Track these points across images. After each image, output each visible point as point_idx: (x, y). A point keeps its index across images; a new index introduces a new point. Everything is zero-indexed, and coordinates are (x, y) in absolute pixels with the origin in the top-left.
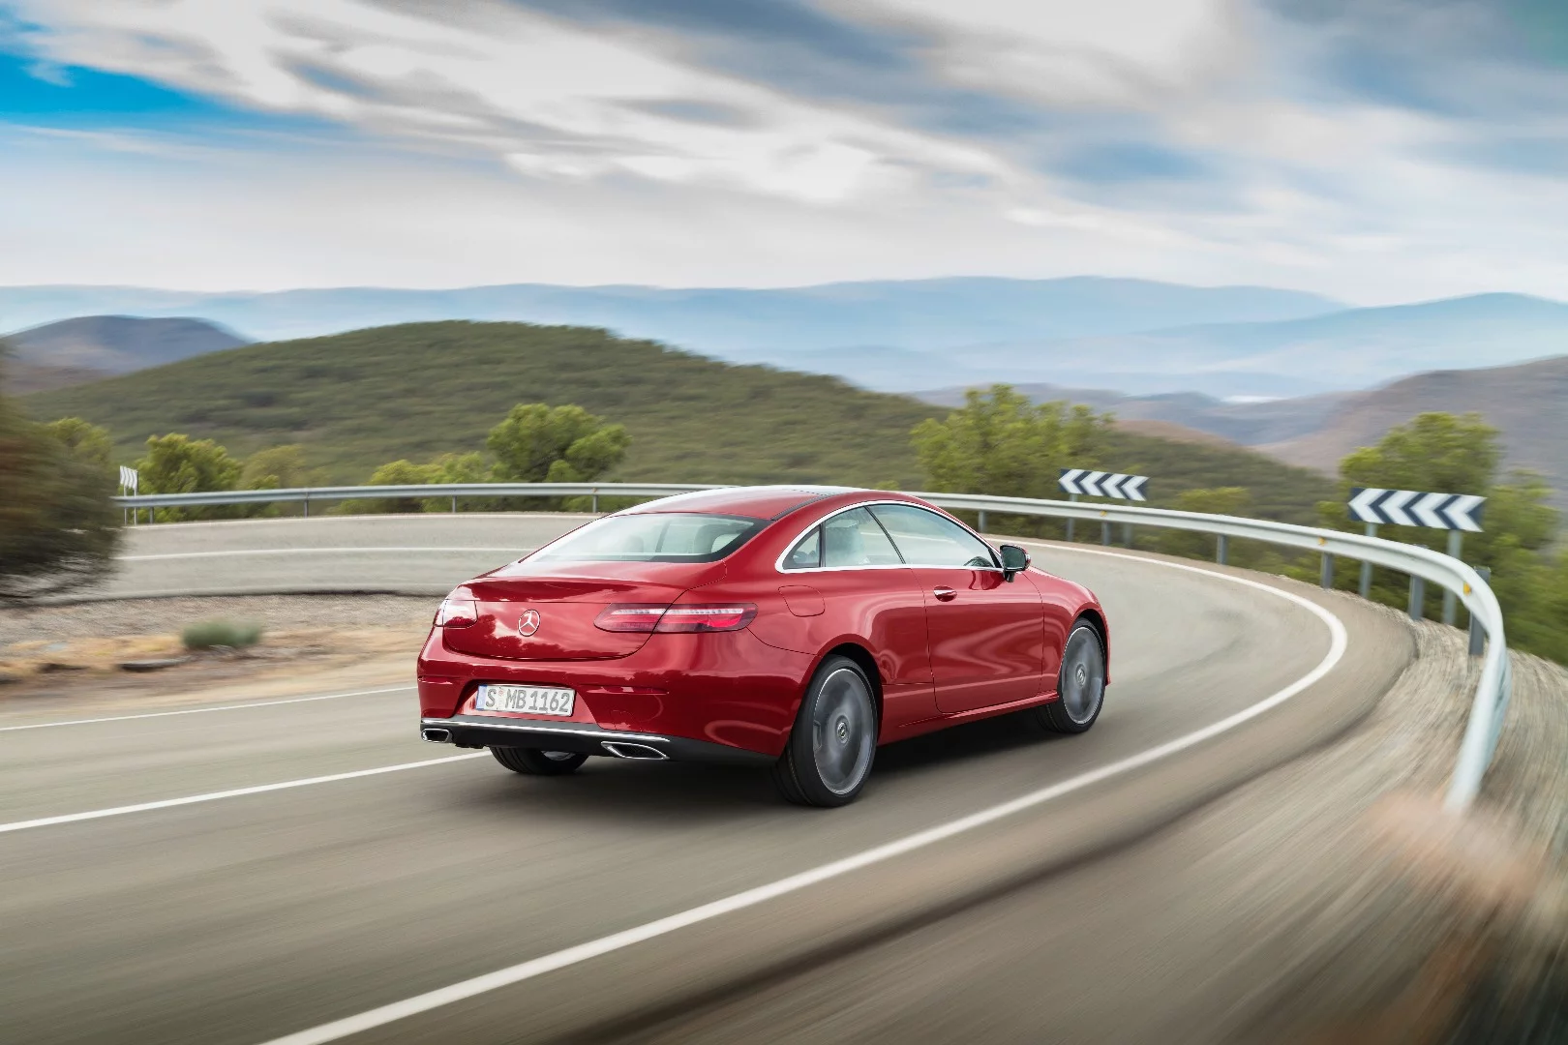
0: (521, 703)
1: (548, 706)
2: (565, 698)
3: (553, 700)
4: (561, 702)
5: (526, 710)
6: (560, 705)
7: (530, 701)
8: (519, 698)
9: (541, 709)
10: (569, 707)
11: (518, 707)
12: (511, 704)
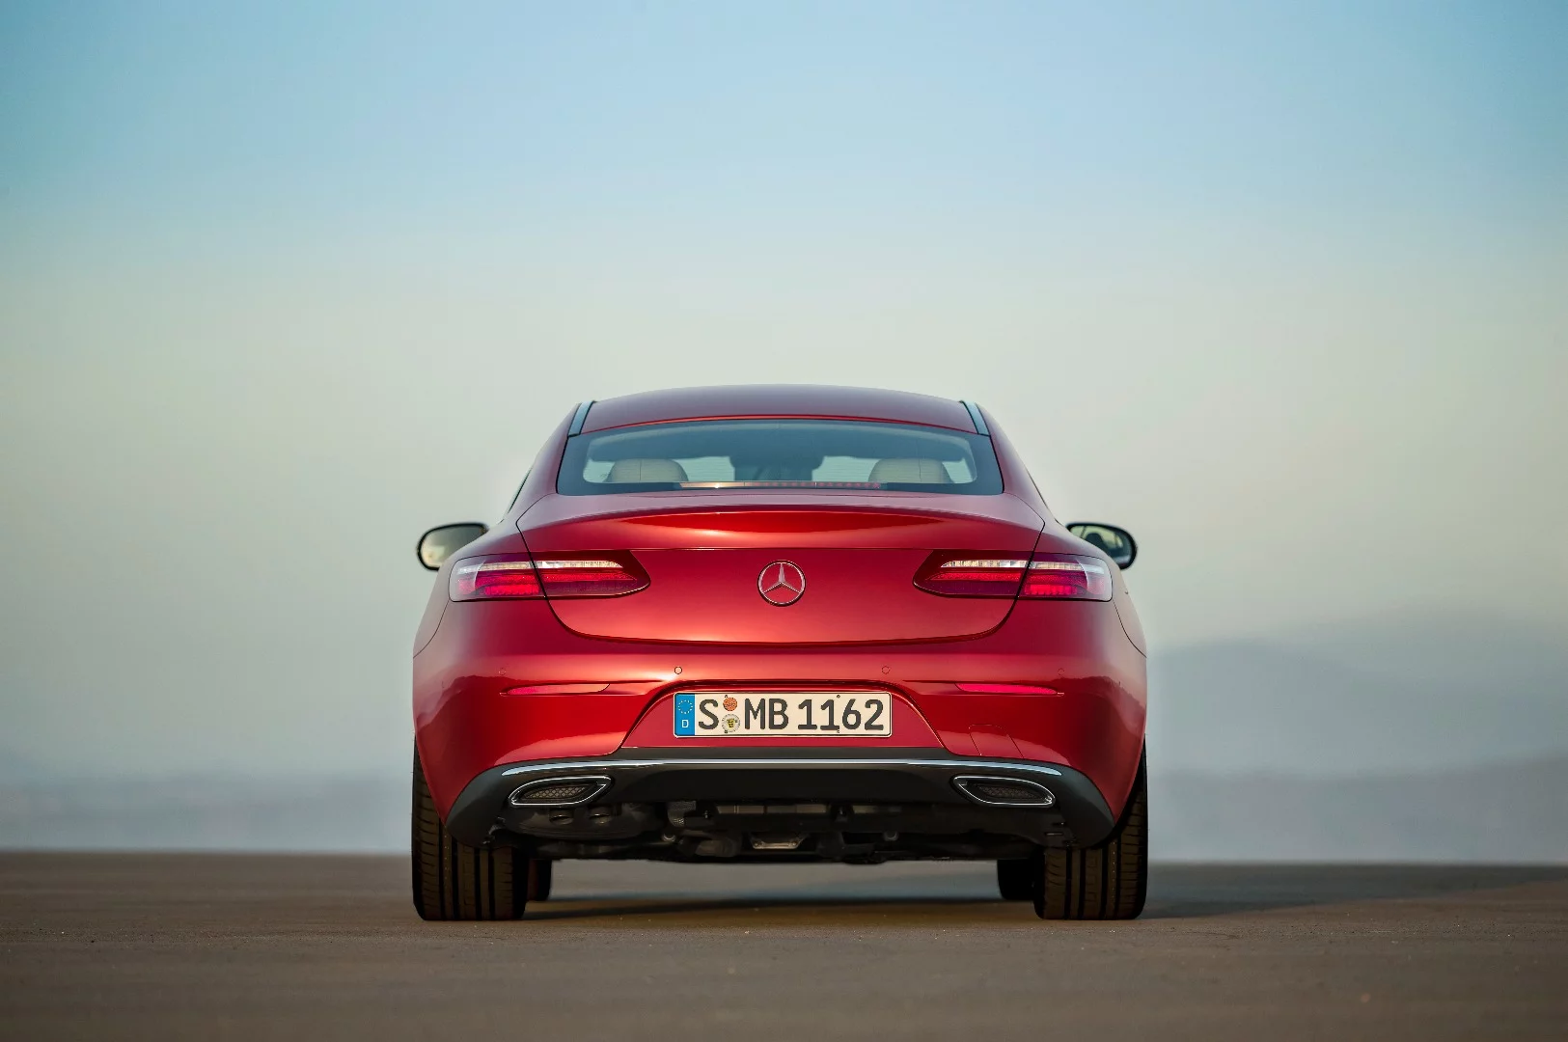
0: (778, 720)
1: (838, 721)
2: (874, 707)
3: (848, 711)
4: (867, 714)
5: (792, 729)
6: (864, 720)
7: (796, 716)
8: (772, 713)
9: (823, 728)
10: (885, 719)
11: (772, 726)
12: (755, 723)
